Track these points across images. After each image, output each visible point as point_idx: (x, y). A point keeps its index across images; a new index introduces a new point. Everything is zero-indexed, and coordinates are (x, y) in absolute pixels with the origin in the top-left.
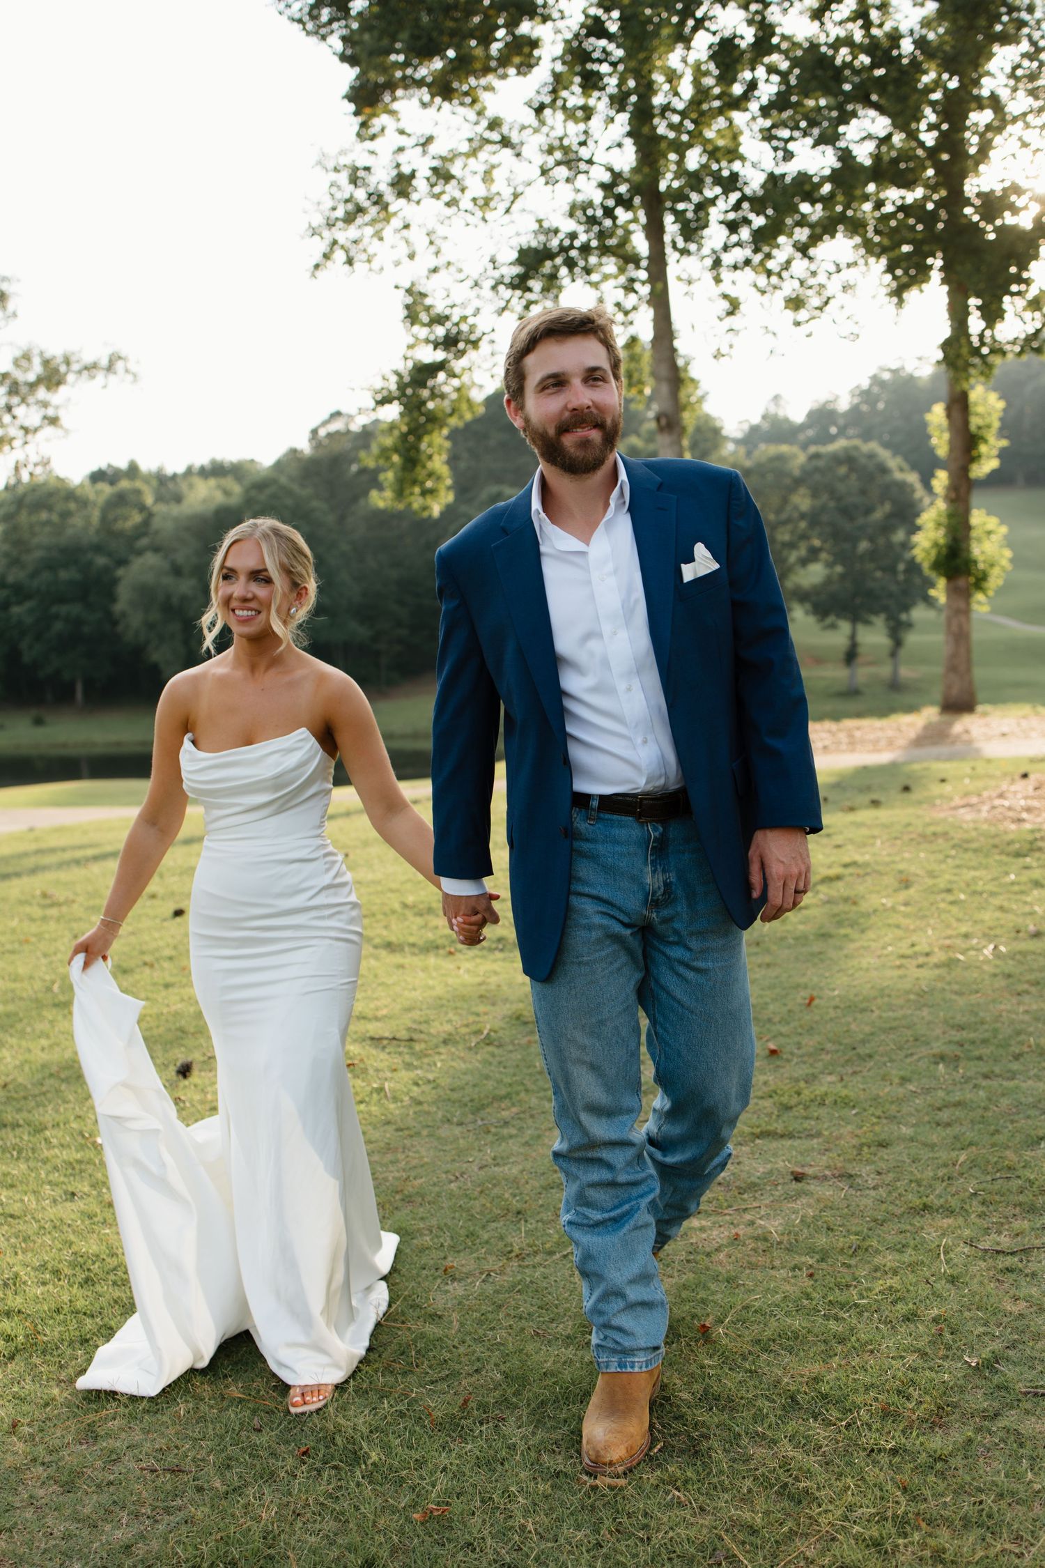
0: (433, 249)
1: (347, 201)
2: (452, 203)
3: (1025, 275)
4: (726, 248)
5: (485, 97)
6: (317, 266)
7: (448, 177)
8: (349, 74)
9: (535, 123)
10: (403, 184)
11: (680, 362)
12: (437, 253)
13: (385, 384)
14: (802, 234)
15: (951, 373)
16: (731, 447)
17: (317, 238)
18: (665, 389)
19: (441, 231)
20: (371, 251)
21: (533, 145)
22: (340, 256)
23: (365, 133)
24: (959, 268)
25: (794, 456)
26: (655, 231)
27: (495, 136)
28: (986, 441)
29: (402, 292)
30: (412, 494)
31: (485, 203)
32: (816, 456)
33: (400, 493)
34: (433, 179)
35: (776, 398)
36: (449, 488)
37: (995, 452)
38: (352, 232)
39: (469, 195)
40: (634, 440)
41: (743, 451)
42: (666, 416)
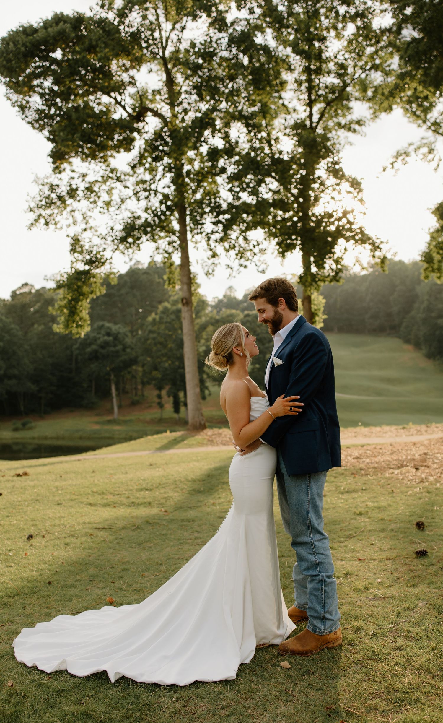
0: (85, 221)
1: (46, 198)
2: (95, 202)
3: (333, 250)
4: (212, 233)
5: (110, 159)
6: (32, 224)
7: (92, 191)
8: (50, 146)
9: (131, 173)
10: (72, 193)
11: (192, 276)
12: (86, 223)
13: (62, 278)
14: (243, 226)
15: (303, 288)
16: (210, 309)
17: (32, 212)
18: (185, 287)
19: (89, 214)
20: (57, 220)
21: (131, 181)
22: (42, 221)
23: (57, 170)
24: (307, 246)
25: (239, 315)
26: (182, 221)
27: (113, 176)
28: (318, 316)
29: (70, 238)
30: (72, 327)
31: (108, 204)
32: (248, 315)
33: (67, 326)
34: (86, 191)
35: (230, 288)
36: (89, 325)
37: (322, 320)
38: (49, 211)
39: (102, 199)
40: (166, 304)
41: (215, 311)
42: (186, 299)
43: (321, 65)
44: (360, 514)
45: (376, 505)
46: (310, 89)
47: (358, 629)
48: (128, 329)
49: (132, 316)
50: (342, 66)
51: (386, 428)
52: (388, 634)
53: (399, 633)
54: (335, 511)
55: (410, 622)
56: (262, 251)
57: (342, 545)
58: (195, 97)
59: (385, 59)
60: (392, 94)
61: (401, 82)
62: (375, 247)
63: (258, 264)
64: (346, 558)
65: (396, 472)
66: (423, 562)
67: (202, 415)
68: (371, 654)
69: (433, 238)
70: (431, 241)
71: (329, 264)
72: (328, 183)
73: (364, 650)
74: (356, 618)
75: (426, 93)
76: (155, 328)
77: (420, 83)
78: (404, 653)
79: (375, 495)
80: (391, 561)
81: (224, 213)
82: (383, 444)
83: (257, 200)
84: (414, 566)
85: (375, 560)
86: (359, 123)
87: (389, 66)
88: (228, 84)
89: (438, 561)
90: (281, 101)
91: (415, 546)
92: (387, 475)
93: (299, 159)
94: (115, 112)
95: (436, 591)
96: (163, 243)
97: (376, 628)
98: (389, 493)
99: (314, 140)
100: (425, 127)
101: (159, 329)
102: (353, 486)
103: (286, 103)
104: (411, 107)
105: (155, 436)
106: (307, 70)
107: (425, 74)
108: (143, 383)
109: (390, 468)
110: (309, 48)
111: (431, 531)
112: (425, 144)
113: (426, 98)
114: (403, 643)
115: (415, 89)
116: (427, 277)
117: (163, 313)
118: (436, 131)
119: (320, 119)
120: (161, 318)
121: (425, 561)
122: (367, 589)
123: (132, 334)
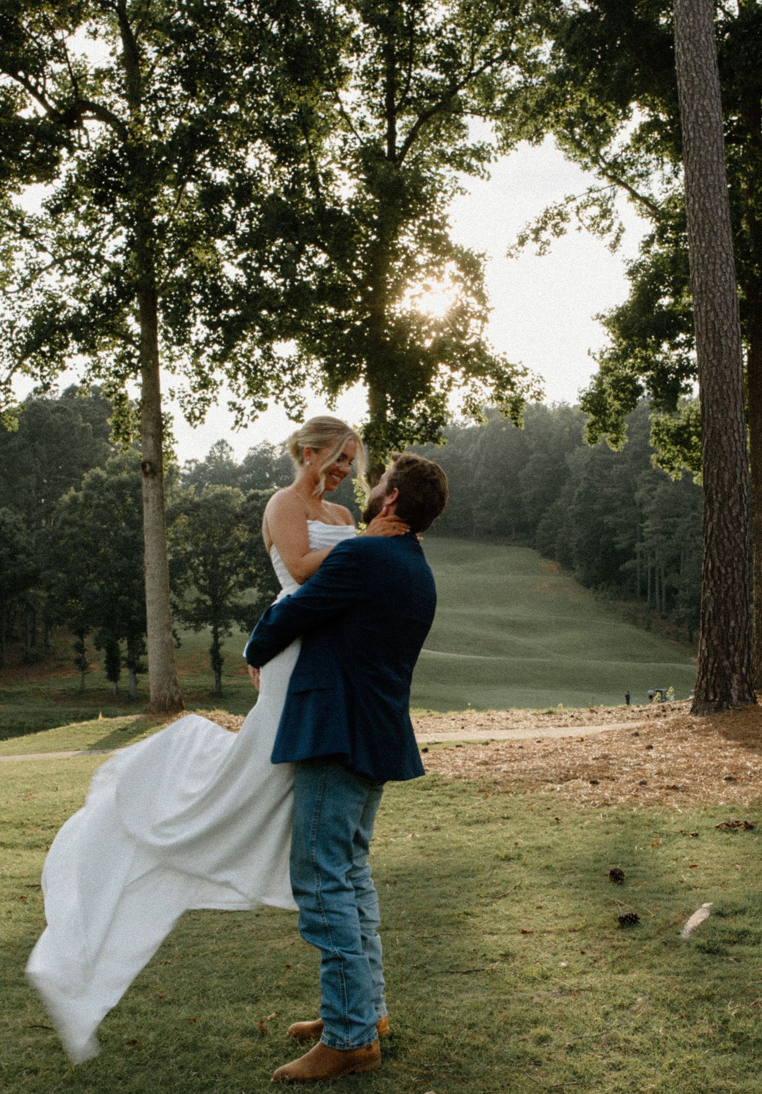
3: (427, 384)
4: (206, 342)
5: (11, 194)
9: (50, 221)
14: (259, 332)
16: (182, 482)
18: (150, 442)
21: (49, 237)
24: (378, 373)
25: (237, 497)
26: (147, 318)
27: (15, 225)
40: (98, 470)
41: (192, 488)
42: (150, 464)
43: (412, 46)
44: (508, 859)
45: (532, 843)
46: (391, 88)
47: (542, 1040)
48: (21, 516)
49: (30, 491)
50: (450, 51)
51: (519, 713)
52: (594, 1046)
53: (612, 1042)
54: (461, 854)
55: (628, 1027)
56: (297, 381)
57: (488, 909)
58: (177, 89)
59: (527, 42)
60: (541, 109)
61: (558, 89)
62: (504, 380)
63: (291, 404)
64: (499, 929)
65: (558, 787)
66: (633, 935)
67: (176, 684)
68: (572, 1076)
69: (606, 370)
70: (602, 374)
71: (419, 407)
72: (420, 260)
73: (558, 1070)
74: (536, 1022)
75: (601, 111)
76: (75, 516)
77: (591, 94)
78: (625, 1073)
79: (526, 827)
80: (578, 933)
81: (227, 305)
82: (523, 741)
83: (292, 285)
84: (618, 940)
85: (549, 932)
86: (479, 153)
87: (535, 56)
88: (242, 70)
89: (658, 933)
90: (337, 106)
91: (613, 909)
92: (543, 793)
93: (370, 214)
94: (25, 107)
95: (664, 978)
96: (108, 357)
97: (573, 1037)
98: (552, 824)
99: (400, 181)
100: (595, 170)
101: (82, 518)
102: (488, 812)
103: (347, 109)
104: (572, 132)
105: (85, 723)
106: (387, 53)
107: (602, 78)
108: (49, 623)
109: (548, 781)
110: (391, 13)
111: (636, 885)
112: (595, 200)
113: (602, 119)
114: (620, 1058)
115: (583, 102)
116: (593, 440)
117: (90, 486)
118: (613, 178)
119: (408, 143)
120: (87, 497)
121: (638, 932)
122: (546, 977)
123: (28, 527)
